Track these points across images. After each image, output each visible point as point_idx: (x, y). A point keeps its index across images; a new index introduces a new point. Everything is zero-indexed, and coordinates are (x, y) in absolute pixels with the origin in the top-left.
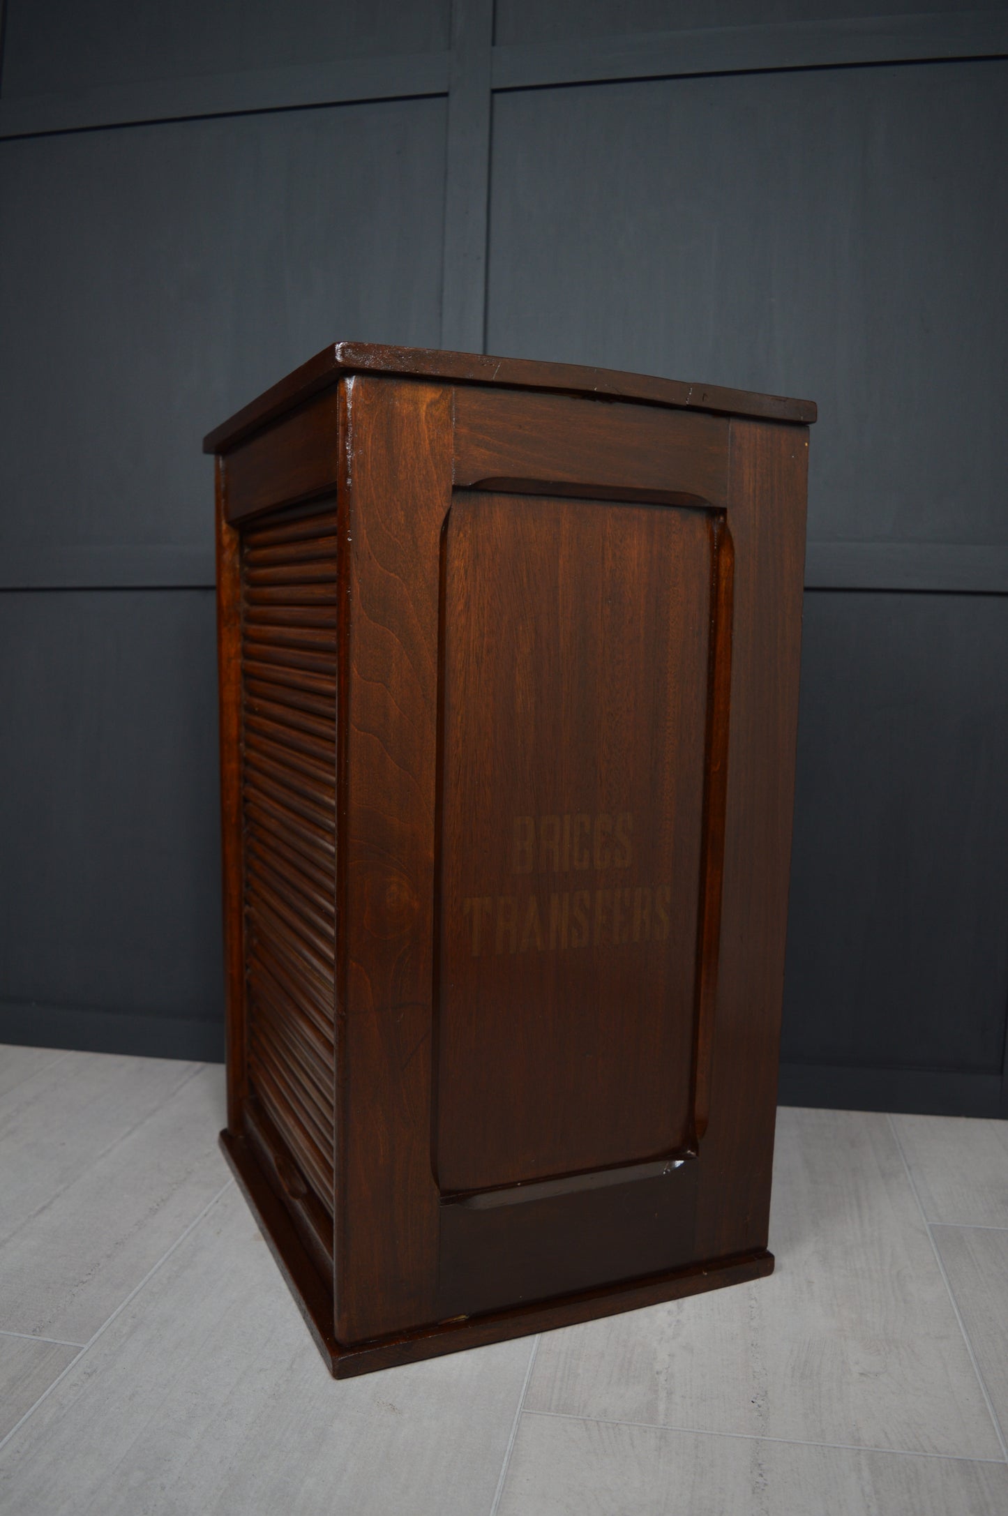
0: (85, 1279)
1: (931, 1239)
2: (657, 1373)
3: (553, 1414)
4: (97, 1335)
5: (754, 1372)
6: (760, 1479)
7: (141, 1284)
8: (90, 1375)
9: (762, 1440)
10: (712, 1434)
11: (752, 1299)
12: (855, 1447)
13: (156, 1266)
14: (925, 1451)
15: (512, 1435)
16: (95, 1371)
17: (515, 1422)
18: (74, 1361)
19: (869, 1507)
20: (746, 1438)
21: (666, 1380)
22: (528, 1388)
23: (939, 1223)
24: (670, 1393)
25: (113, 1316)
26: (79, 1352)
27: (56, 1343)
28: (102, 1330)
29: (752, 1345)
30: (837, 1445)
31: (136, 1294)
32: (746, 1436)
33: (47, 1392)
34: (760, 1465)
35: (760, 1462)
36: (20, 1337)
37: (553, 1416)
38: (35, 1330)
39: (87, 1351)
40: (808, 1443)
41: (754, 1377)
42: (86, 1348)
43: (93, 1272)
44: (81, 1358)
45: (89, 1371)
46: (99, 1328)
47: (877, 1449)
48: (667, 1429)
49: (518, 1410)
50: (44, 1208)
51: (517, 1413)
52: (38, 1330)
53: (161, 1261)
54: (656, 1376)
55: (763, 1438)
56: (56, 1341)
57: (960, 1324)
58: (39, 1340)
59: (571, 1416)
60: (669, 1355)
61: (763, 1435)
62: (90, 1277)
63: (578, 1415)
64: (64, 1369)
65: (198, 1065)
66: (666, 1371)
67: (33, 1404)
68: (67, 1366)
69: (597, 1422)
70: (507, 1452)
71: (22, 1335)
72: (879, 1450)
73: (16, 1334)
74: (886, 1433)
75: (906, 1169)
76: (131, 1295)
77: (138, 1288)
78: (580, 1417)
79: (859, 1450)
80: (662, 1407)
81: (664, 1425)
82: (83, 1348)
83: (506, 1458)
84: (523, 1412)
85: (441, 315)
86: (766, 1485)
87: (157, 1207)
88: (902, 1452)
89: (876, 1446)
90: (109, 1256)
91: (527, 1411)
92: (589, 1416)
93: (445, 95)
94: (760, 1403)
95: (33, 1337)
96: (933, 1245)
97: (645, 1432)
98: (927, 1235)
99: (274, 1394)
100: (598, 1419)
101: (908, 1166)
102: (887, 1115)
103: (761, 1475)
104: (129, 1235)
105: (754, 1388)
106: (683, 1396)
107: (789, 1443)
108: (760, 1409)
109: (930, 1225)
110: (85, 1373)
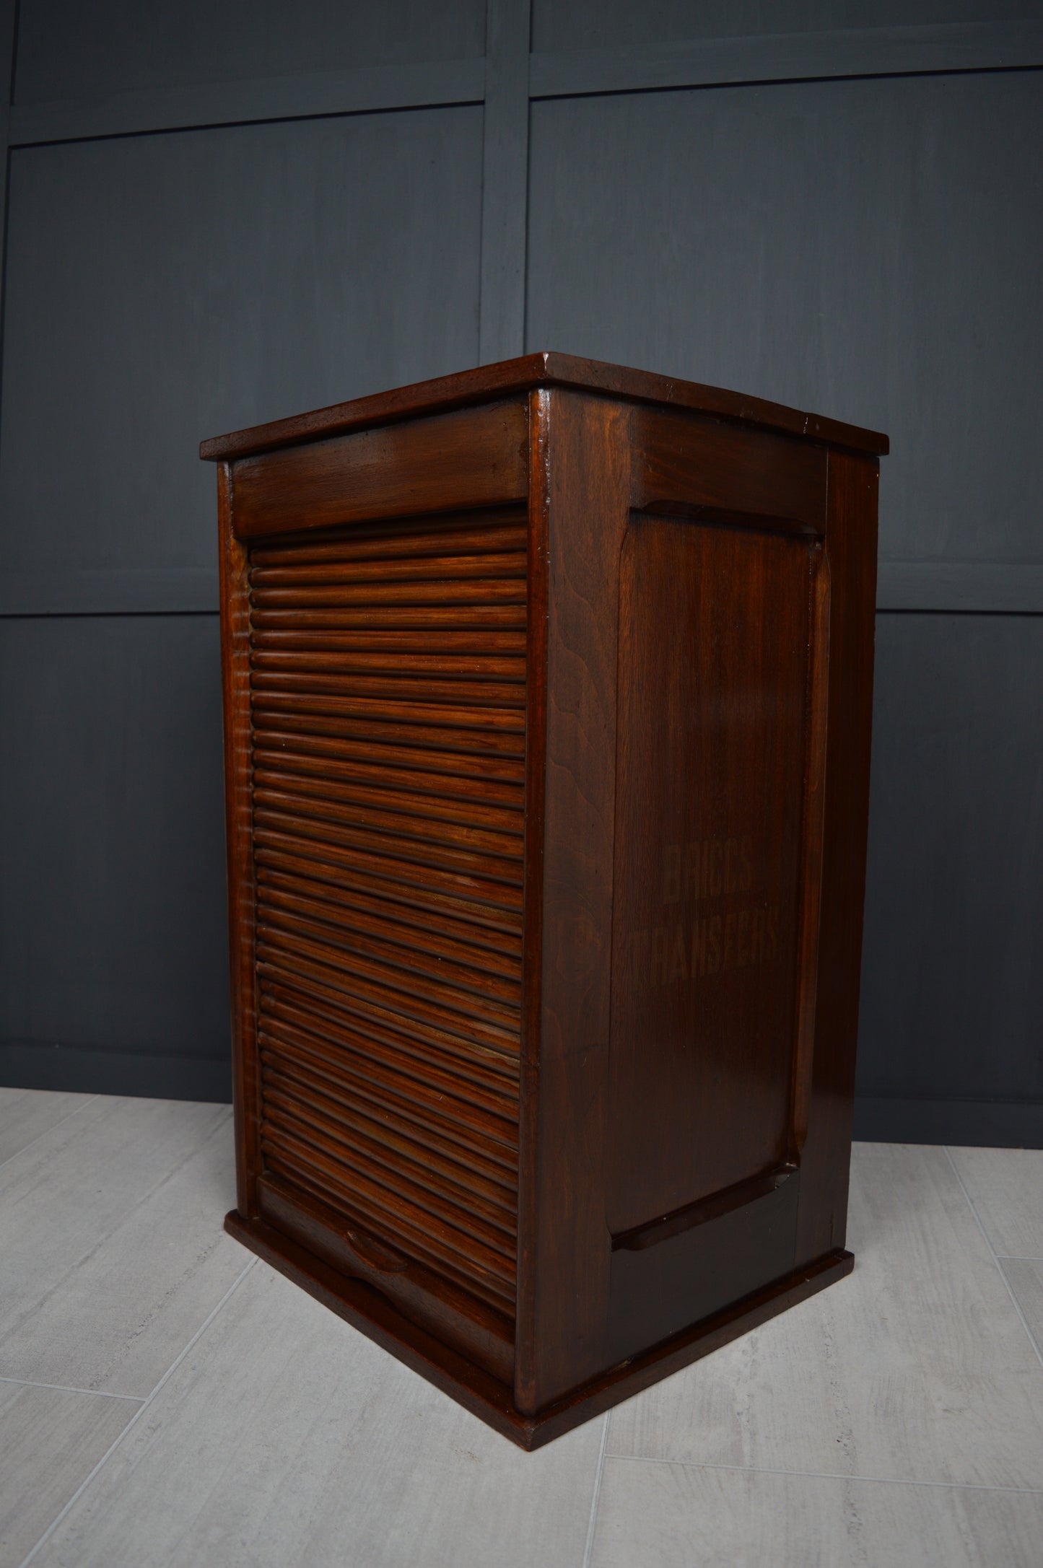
0: (139, 1330)
1: (1001, 1274)
2: (738, 1414)
4: (157, 1388)
5: (837, 1411)
6: (854, 1519)
7: (197, 1335)
8: (155, 1430)
9: (852, 1480)
10: (801, 1475)
11: (826, 1337)
12: (946, 1484)
13: (211, 1316)
14: (1018, 1487)
15: (597, 1481)
16: (160, 1425)
17: (599, 1468)
18: (137, 1416)
19: (967, 1544)
20: (835, 1478)
21: (748, 1421)
22: (608, 1433)
23: (1008, 1257)
24: (753, 1434)
25: (171, 1368)
26: (140, 1407)
27: (115, 1398)
28: (161, 1382)
29: (832, 1383)
30: (928, 1483)
31: (193, 1345)
32: (834, 1476)
33: (113, 1447)
34: (852, 1504)
35: (852, 1501)
36: (77, 1392)
37: (636, 1460)
38: (92, 1385)
39: (149, 1405)
40: (899, 1481)
41: (837, 1415)
42: (147, 1402)
43: (146, 1324)
44: (143, 1412)
45: (153, 1425)
46: (158, 1381)
47: (967, 1486)
48: (754, 1471)
49: (601, 1454)
50: (87, 1258)
51: (600, 1458)
52: (95, 1384)
53: (215, 1311)
54: (738, 1417)
55: (853, 1477)
56: (116, 1396)
57: (1040, 1359)
58: (98, 1395)
59: (655, 1460)
60: (748, 1396)
61: (852, 1475)
62: (143, 1328)
63: (662, 1459)
64: (127, 1424)
66: (746, 1411)
67: (98, 1461)
68: (130, 1421)
69: (683, 1465)
70: (594, 1499)
71: (79, 1390)
72: (971, 1486)
73: (73, 1389)
74: (976, 1470)
75: (969, 1202)
76: (188, 1347)
77: (194, 1339)
78: (665, 1461)
79: (951, 1487)
80: (746, 1448)
81: (751, 1466)
82: (145, 1402)
83: (593, 1505)
84: (606, 1457)
85: (479, 330)
86: (860, 1524)
87: (204, 1255)
88: (994, 1488)
89: (968, 1483)
90: (160, 1307)
91: (609, 1455)
92: (673, 1460)
93: (482, 103)
94: (845, 1441)
95: (91, 1392)
96: (1004, 1278)
97: (733, 1474)
98: (997, 1269)
99: (348, 1445)
100: (683, 1463)
101: (971, 1200)
102: (944, 1148)
103: (854, 1515)
104: (179, 1284)
105: (838, 1427)
106: (766, 1437)
107: (880, 1482)
108: (847, 1448)
109: (998, 1258)
110: (149, 1428)
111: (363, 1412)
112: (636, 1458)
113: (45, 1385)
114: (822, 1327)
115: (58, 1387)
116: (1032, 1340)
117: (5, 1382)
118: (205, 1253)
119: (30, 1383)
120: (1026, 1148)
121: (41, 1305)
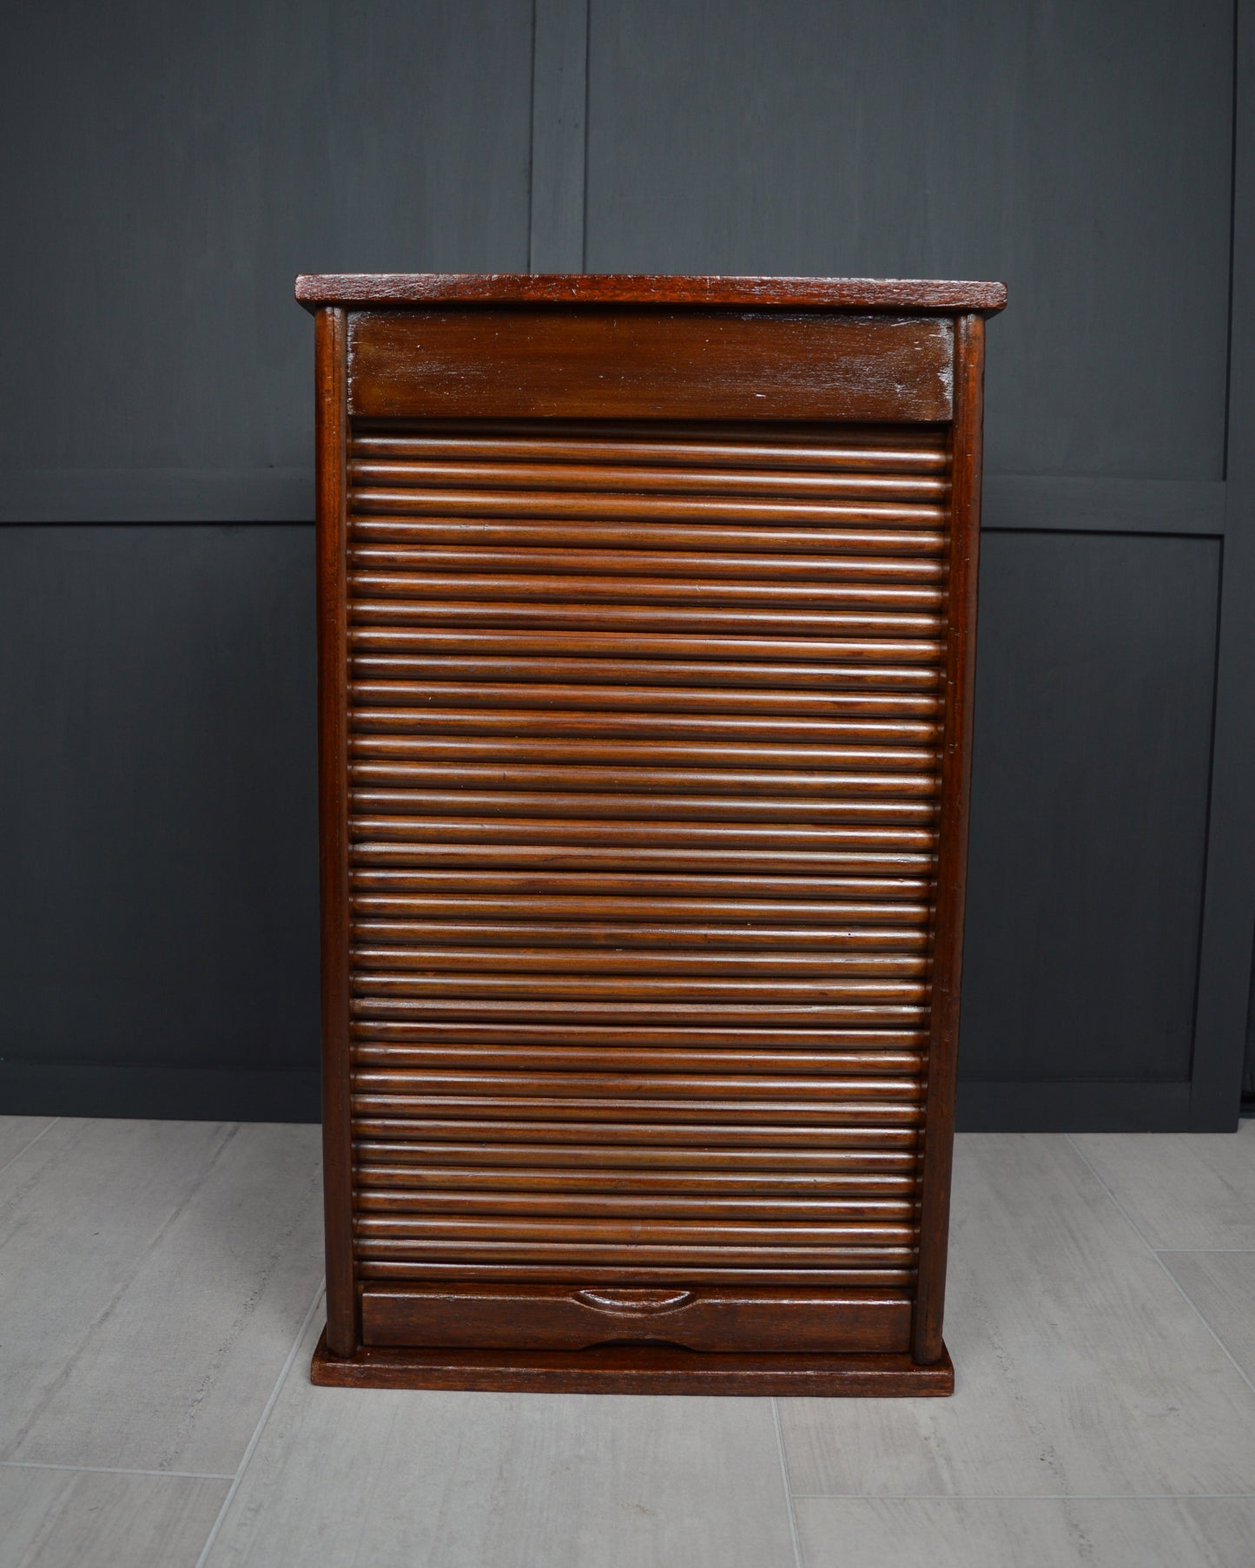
0: (199, 1396)
1: (1164, 1268)
2: (926, 1439)
3: (827, 1496)
4: (243, 1463)
5: (1031, 1427)
6: (1082, 1541)
7: (273, 1396)
8: (257, 1511)
9: (1068, 1499)
10: (1012, 1499)
11: (997, 1348)
12: (1169, 1496)
13: (283, 1374)
14: (1242, 1492)
15: (792, 1525)
16: (261, 1505)
17: (789, 1510)
18: (229, 1496)
19: (1207, 1556)
20: (1050, 1499)
21: (938, 1446)
22: (788, 1471)
23: (1167, 1250)
24: (948, 1460)
25: (254, 1438)
26: (230, 1486)
27: (196, 1478)
28: (247, 1455)
29: (1017, 1398)
30: (1151, 1496)
31: (272, 1410)
32: (1048, 1497)
33: (212, 1536)
34: (1076, 1525)
35: (1075, 1522)
36: (145, 1474)
37: (829, 1498)
38: (161, 1465)
39: (240, 1483)
40: (1118, 1496)
41: (1033, 1432)
42: (237, 1479)
43: (205, 1388)
44: (236, 1491)
45: (253, 1506)
46: (242, 1454)
47: (1191, 1496)
48: (961, 1499)
49: (787, 1496)
50: (107, 1314)
51: (788, 1500)
52: (165, 1463)
53: (286, 1366)
54: (925, 1442)
55: (1068, 1497)
56: (195, 1475)
57: (1229, 1356)
58: (173, 1476)
59: (850, 1496)
60: (931, 1418)
61: (1067, 1494)
62: (204, 1393)
63: (857, 1494)
64: (220, 1507)
65: (230, 1126)
66: (933, 1436)
67: (199, 1554)
68: (222, 1503)
69: (881, 1499)
70: (795, 1544)
71: (148, 1472)
72: (1195, 1496)
73: (139, 1471)
74: (1195, 1478)
75: (1110, 1194)
76: (266, 1411)
77: (270, 1402)
78: (859, 1496)
79: (1175, 1499)
80: (945, 1475)
81: (956, 1494)
82: (232, 1480)
83: (796, 1552)
84: (794, 1498)
86: (1091, 1546)
87: (252, 1302)
88: (1219, 1495)
89: (1190, 1493)
90: (217, 1367)
91: (797, 1495)
92: (870, 1494)
94: (1051, 1460)
95: (163, 1473)
96: (1169, 1274)
97: (939, 1504)
98: (1159, 1264)
99: (495, 1509)
100: (881, 1496)
101: (1110, 1191)
102: (1066, 1135)
103: (1082, 1537)
104: (231, 1338)
105: (1037, 1445)
106: (963, 1461)
107: (1098, 1499)
108: (1053, 1466)
109: (1157, 1252)
110: (249, 1510)
111: (501, 1471)
113: (104, 1469)
114: (989, 1338)
115: (120, 1470)
116: (1215, 1337)
117: (52, 1469)
118: (252, 1299)
119: (83, 1468)
120: (1153, 1132)
121: (67, 1374)
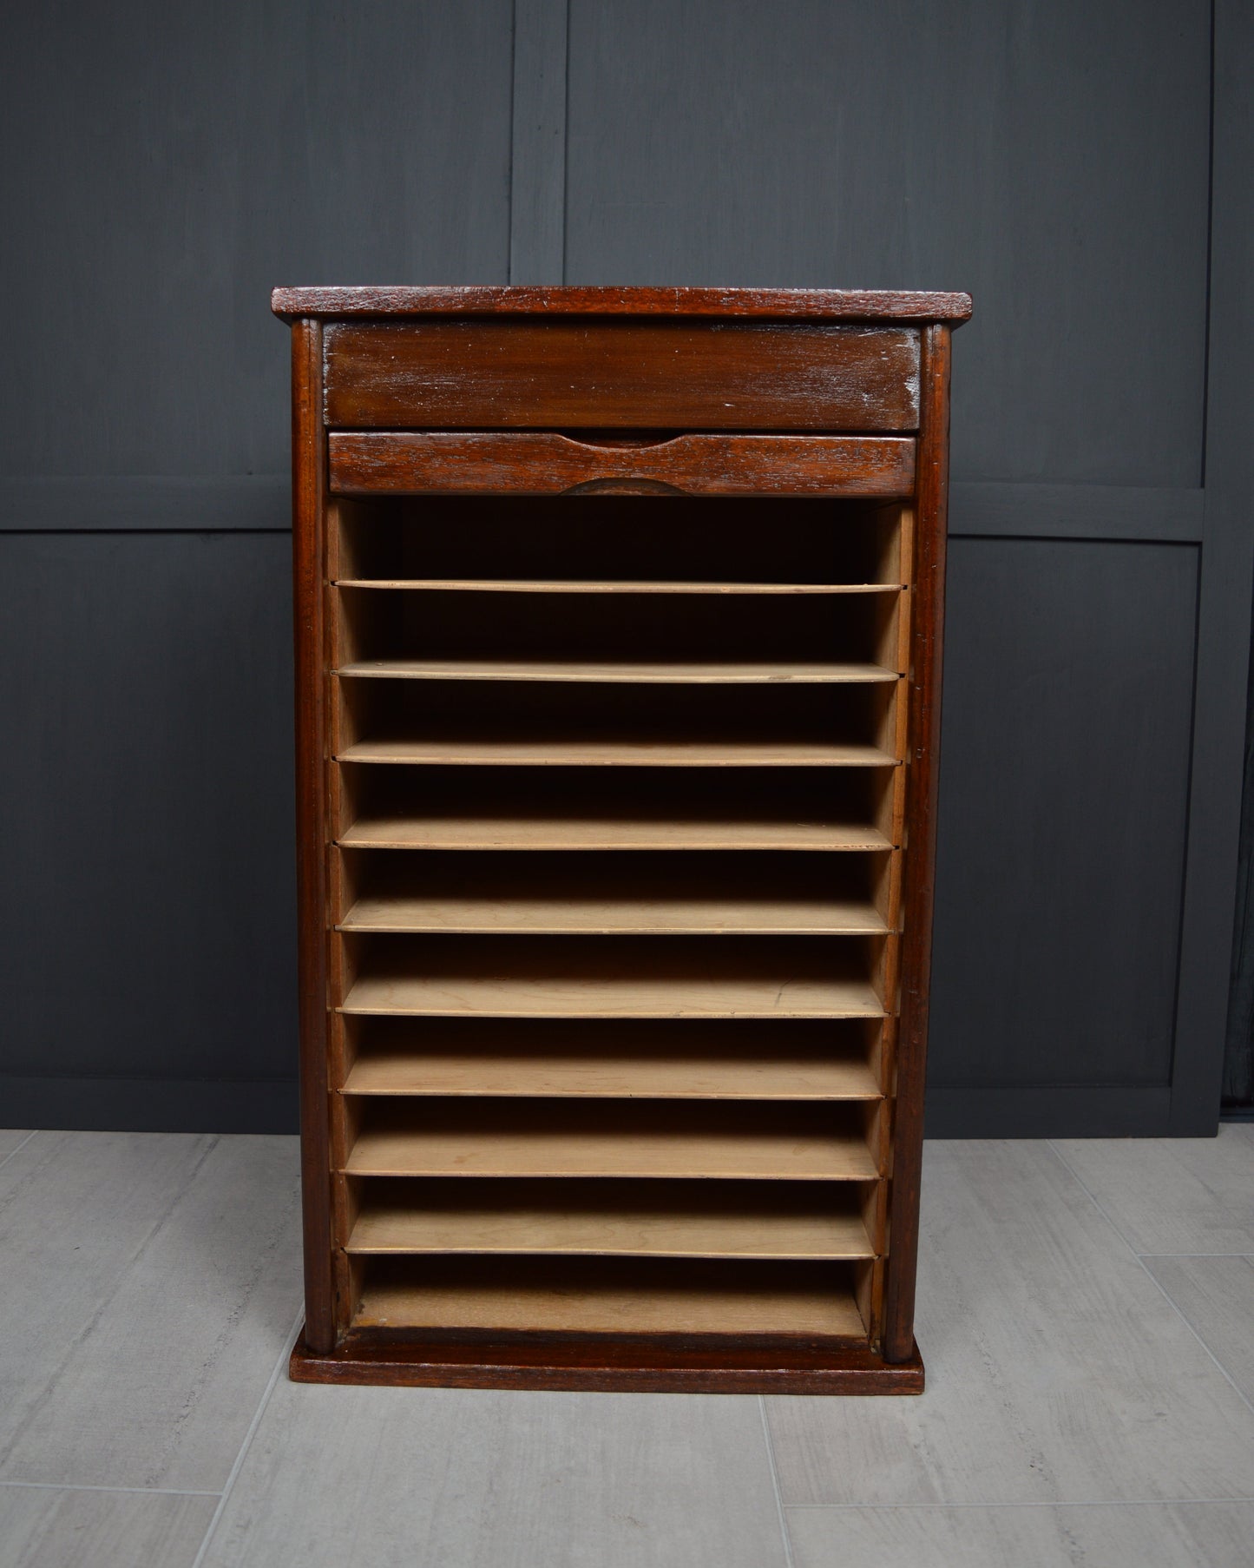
0: (184, 1412)
1: (1148, 1273)
2: (915, 1447)
4: (231, 1479)
5: (1020, 1434)
6: (1074, 1548)
7: (259, 1411)
8: (246, 1527)
9: (1059, 1506)
10: (1003, 1506)
12: (1159, 1501)
13: (269, 1388)
14: (1232, 1497)
15: (784, 1535)
16: (249, 1522)
17: (781, 1520)
18: (217, 1513)
19: (1199, 1562)
21: (928, 1454)
22: (779, 1480)
23: (1149, 1255)
24: (939, 1468)
25: (241, 1453)
26: (217, 1503)
27: (183, 1495)
28: (234, 1472)
29: (1005, 1405)
30: (1140, 1502)
31: (258, 1424)
32: (1040, 1504)
33: (201, 1553)
34: (1068, 1532)
35: (1066, 1529)
36: (133, 1493)
37: (820, 1508)
38: (148, 1482)
39: (228, 1499)
40: (1108, 1502)
41: (1022, 1439)
42: (225, 1496)
43: (190, 1404)
44: (224, 1508)
45: (241, 1523)
46: (231, 1469)
47: (1181, 1501)
48: (952, 1507)
49: (778, 1505)
50: (89, 1330)
51: (779, 1510)
52: (151, 1480)
53: (272, 1381)
54: (915, 1450)
55: (1059, 1503)
56: (182, 1492)
57: (1214, 1360)
58: (160, 1493)
59: (841, 1505)
60: (920, 1426)
61: (1057, 1501)
62: (189, 1409)
63: (848, 1504)
64: (209, 1525)
65: (209, 1138)
66: (923, 1443)
68: (211, 1520)
69: (873, 1508)
70: (787, 1555)
71: (134, 1490)
72: (1185, 1501)
73: (126, 1489)
74: (1184, 1483)
75: (1092, 1199)
76: (253, 1426)
77: (257, 1417)
78: (851, 1505)
79: (1164, 1504)
80: (936, 1483)
81: (947, 1502)
82: (220, 1497)
83: (789, 1562)
84: (785, 1508)
86: (1083, 1553)
87: (236, 1316)
88: (1208, 1500)
89: (1180, 1498)
90: (202, 1382)
91: (789, 1505)
92: (861, 1503)
94: (1041, 1466)
95: (149, 1490)
96: (1153, 1279)
97: (930, 1512)
98: (1142, 1269)
99: (486, 1523)
100: (872, 1505)
101: (1093, 1196)
102: (1047, 1140)
103: (1074, 1543)
104: (215, 1353)
105: (1026, 1451)
106: (954, 1469)
107: (1089, 1505)
108: (1043, 1473)
109: (1141, 1258)
110: (238, 1526)
111: (491, 1484)
112: (819, 1505)
113: (89, 1487)
114: (976, 1345)
115: (106, 1488)
116: (1201, 1342)
117: (36, 1488)
118: (236, 1313)
119: (68, 1486)
120: (1134, 1137)
121: (50, 1390)
